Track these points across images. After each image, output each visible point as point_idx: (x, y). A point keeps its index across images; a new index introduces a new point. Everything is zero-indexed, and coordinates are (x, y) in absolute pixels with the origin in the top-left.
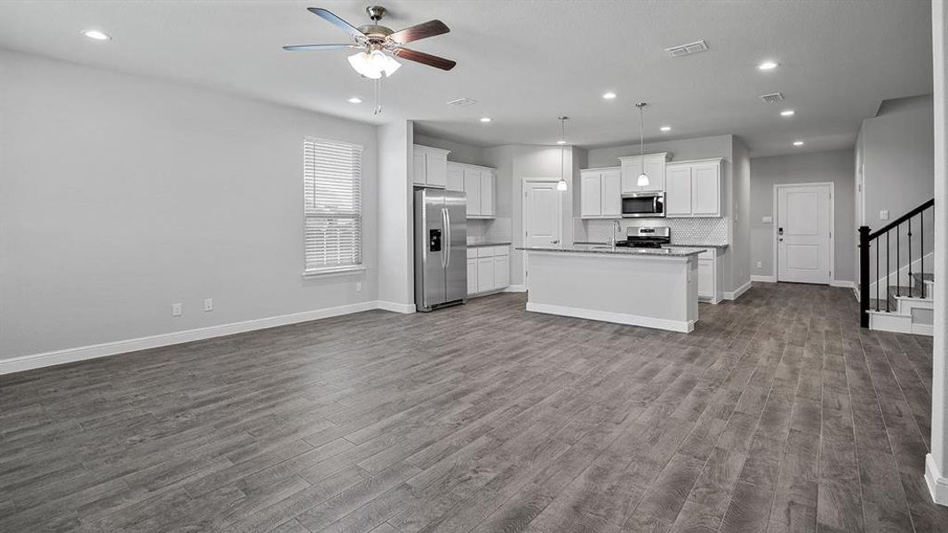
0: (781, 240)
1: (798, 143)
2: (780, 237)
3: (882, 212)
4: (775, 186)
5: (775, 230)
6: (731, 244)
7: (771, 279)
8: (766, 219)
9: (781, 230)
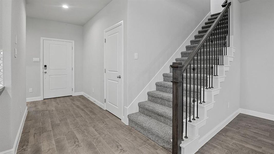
0: (46, 73)
1: (65, 7)
2: (45, 71)
3: (135, 54)
4: (42, 39)
5: (42, 67)
6: (8, 84)
7: (40, 98)
8: (35, 59)
9: (45, 66)
